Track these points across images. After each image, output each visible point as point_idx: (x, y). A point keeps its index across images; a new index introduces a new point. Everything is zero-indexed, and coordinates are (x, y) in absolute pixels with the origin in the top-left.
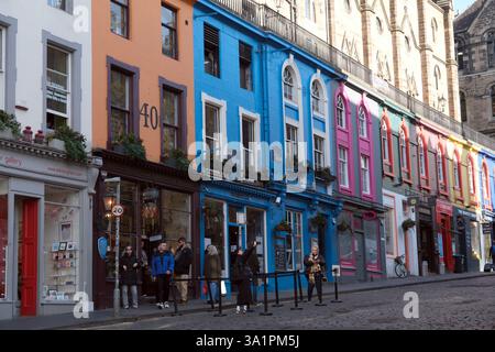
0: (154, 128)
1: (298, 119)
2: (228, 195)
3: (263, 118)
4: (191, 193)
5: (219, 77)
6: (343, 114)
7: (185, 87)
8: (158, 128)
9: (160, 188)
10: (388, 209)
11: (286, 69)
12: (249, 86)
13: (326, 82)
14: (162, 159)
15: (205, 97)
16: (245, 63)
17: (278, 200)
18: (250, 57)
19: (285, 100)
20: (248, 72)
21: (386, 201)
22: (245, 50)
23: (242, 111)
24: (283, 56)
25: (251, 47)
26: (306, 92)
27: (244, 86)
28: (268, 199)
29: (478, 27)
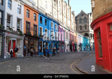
1: (53, 30)
5: (42, 24)
6: (59, 29)
8: (33, 31)
9: (33, 39)
11: (51, 23)
13: (57, 25)
14: (34, 35)
18: (46, 21)
19: (51, 27)
21: (65, 42)
23: (45, 29)
24: (51, 21)
26: (54, 26)
27: (45, 25)
29: (78, 18)
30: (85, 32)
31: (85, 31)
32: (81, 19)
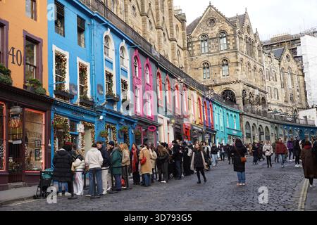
0: (20, 65)
1: (112, 68)
2: (69, 113)
3: (91, 66)
4: (45, 111)
5: (64, 36)
6: (137, 68)
7: (42, 40)
8: (22, 66)
9: (23, 107)
10: (160, 125)
11: (105, 37)
12: (83, 45)
13: (128, 48)
14: (25, 87)
15: (55, 48)
16: (81, 30)
17: (101, 117)
18: (84, 27)
19: (105, 56)
20: (82, 36)
21: (159, 121)
22: (81, 22)
23: (79, 60)
24: (103, 29)
25: (84, 20)
26: (117, 53)
27: (79, 43)
28: (94, 117)
29: (196, 32)
30: (223, 87)
31: (223, 81)
32: (205, 38)
